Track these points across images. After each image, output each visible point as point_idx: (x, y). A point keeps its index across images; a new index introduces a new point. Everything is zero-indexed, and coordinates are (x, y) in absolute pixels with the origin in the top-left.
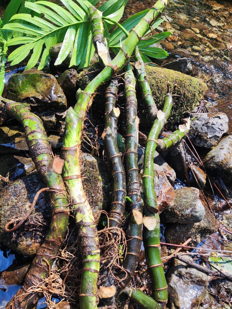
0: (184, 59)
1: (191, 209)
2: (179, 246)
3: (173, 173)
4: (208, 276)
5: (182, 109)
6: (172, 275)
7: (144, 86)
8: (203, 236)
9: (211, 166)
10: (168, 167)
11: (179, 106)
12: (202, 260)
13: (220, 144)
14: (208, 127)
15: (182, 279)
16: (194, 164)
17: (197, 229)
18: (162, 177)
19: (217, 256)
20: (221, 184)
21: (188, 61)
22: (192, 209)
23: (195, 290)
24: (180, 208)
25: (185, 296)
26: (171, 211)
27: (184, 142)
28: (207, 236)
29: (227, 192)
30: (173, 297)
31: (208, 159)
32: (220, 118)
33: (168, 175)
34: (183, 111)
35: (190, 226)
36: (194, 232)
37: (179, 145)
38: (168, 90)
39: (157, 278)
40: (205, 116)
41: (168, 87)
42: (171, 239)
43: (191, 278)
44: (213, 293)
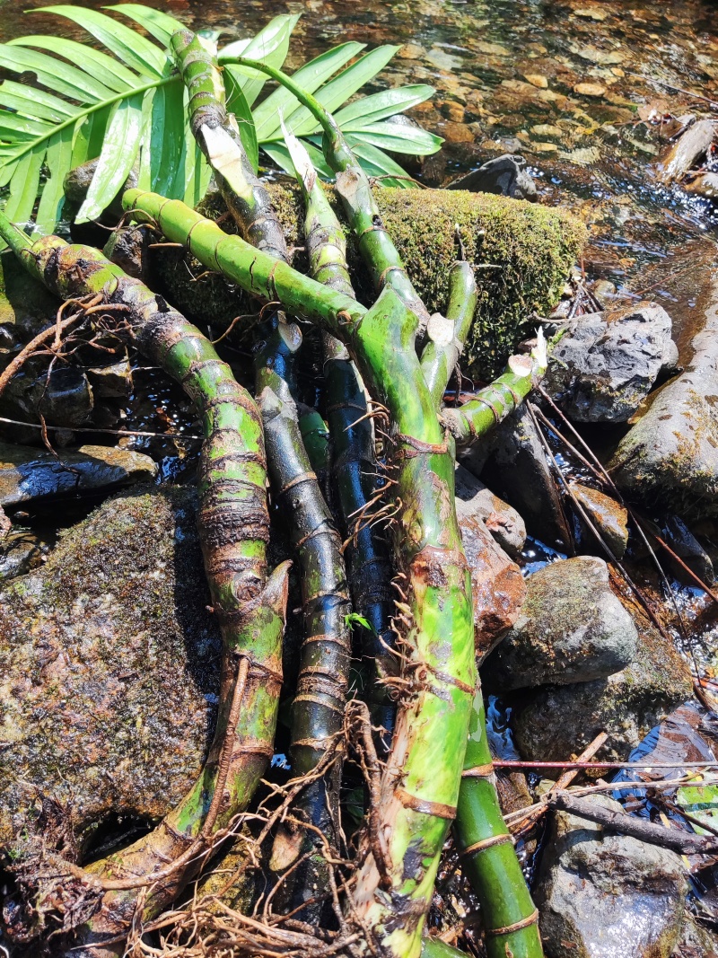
0: (502, 161)
1: (586, 627)
2: (568, 764)
3: (512, 518)
4: (681, 858)
5: (514, 311)
6: (554, 870)
7: (376, 247)
8: (645, 721)
9: (636, 480)
10: (493, 501)
11: (504, 302)
12: (656, 804)
13: (657, 405)
14: (606, 353)
15: (590, 878)
16: (580, 482)
17: (619, 697)
18: (471, 534)
19: (705, 783)
20: (682, 539)
21: (517, 164)
22: (590, 628)
23: (641, 913)
24: (548, 631)
25: (608, 940)
26: (521, 646)
27: (536, 413)
28: (659, 717)
29: (705, 561)
30: (568, 951)
31: (623, 458)
32: (642, 320)
33: (497, 528)
34: (521, 318)
35: (593, 691)
36: (611, 710)
37: (520, 425)
38: (460, 251)
39: (494, 886)
40: (592, 321)
41: (457, 241)
42: (534, 744)
43: (622, 871)
44: (708, 916)
